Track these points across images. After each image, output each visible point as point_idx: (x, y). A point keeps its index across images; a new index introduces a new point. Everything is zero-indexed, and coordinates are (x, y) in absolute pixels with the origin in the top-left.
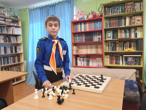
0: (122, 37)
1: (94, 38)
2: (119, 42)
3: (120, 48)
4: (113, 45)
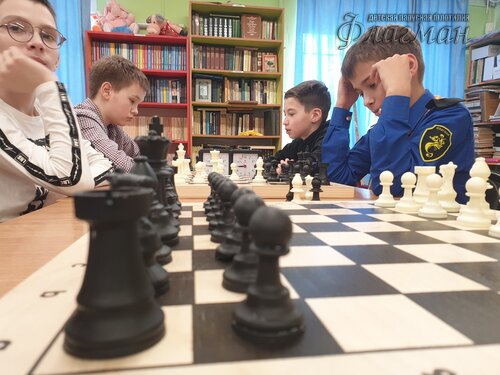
0: (234, 99)
1: (158, 93)
2: (228, 112)
3: (228, 128)
4: (213, 120)
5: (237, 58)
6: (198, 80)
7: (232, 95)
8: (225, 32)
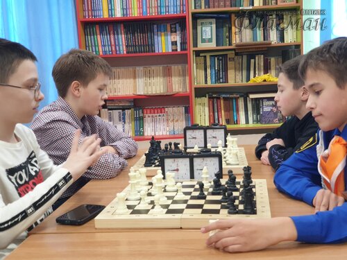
0: (244, 41)
1: (156, 40)
2: (236, 54)
3: (237, 73)
4: (219, 65)
6: (200, 21)
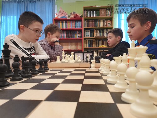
1: (74, 36)
2: (95, 40)
3: (95, 45)
4: (90, 43)
5: (98, 23)
6: (86, 31)
7: (96, 34)
8: (95, 15)
